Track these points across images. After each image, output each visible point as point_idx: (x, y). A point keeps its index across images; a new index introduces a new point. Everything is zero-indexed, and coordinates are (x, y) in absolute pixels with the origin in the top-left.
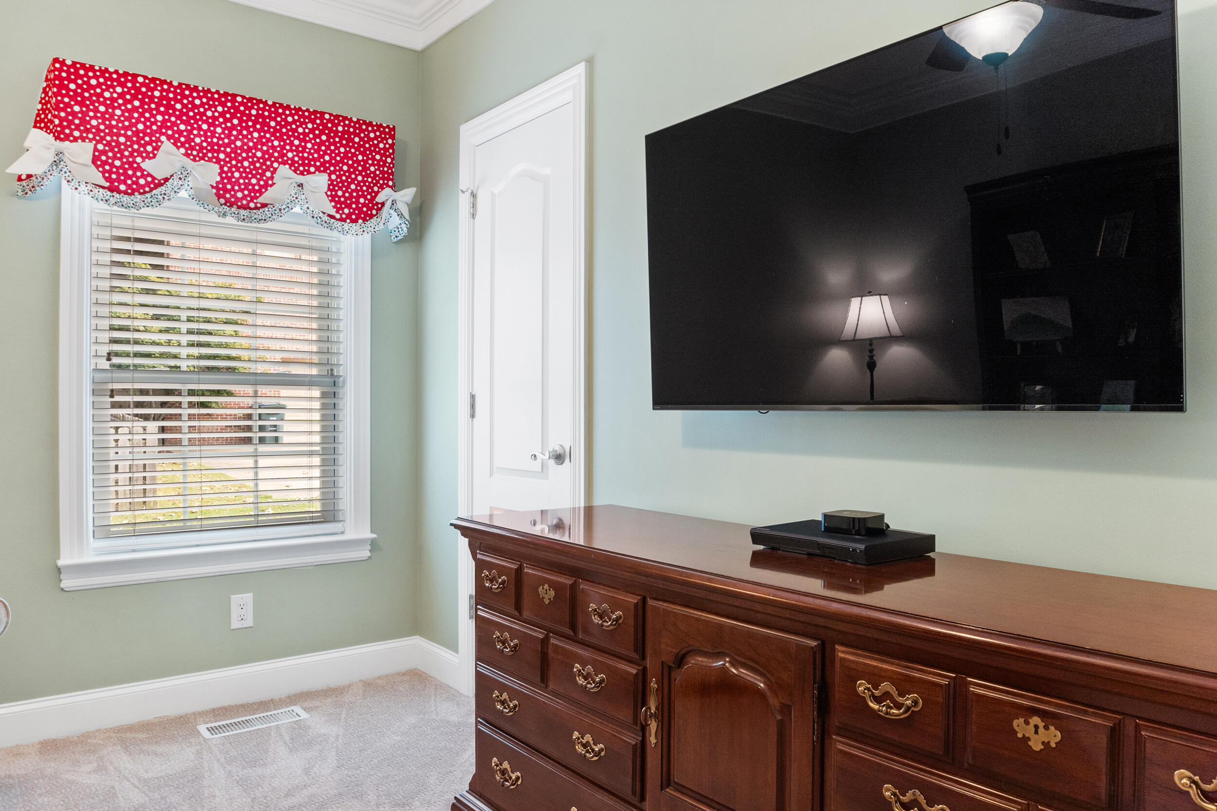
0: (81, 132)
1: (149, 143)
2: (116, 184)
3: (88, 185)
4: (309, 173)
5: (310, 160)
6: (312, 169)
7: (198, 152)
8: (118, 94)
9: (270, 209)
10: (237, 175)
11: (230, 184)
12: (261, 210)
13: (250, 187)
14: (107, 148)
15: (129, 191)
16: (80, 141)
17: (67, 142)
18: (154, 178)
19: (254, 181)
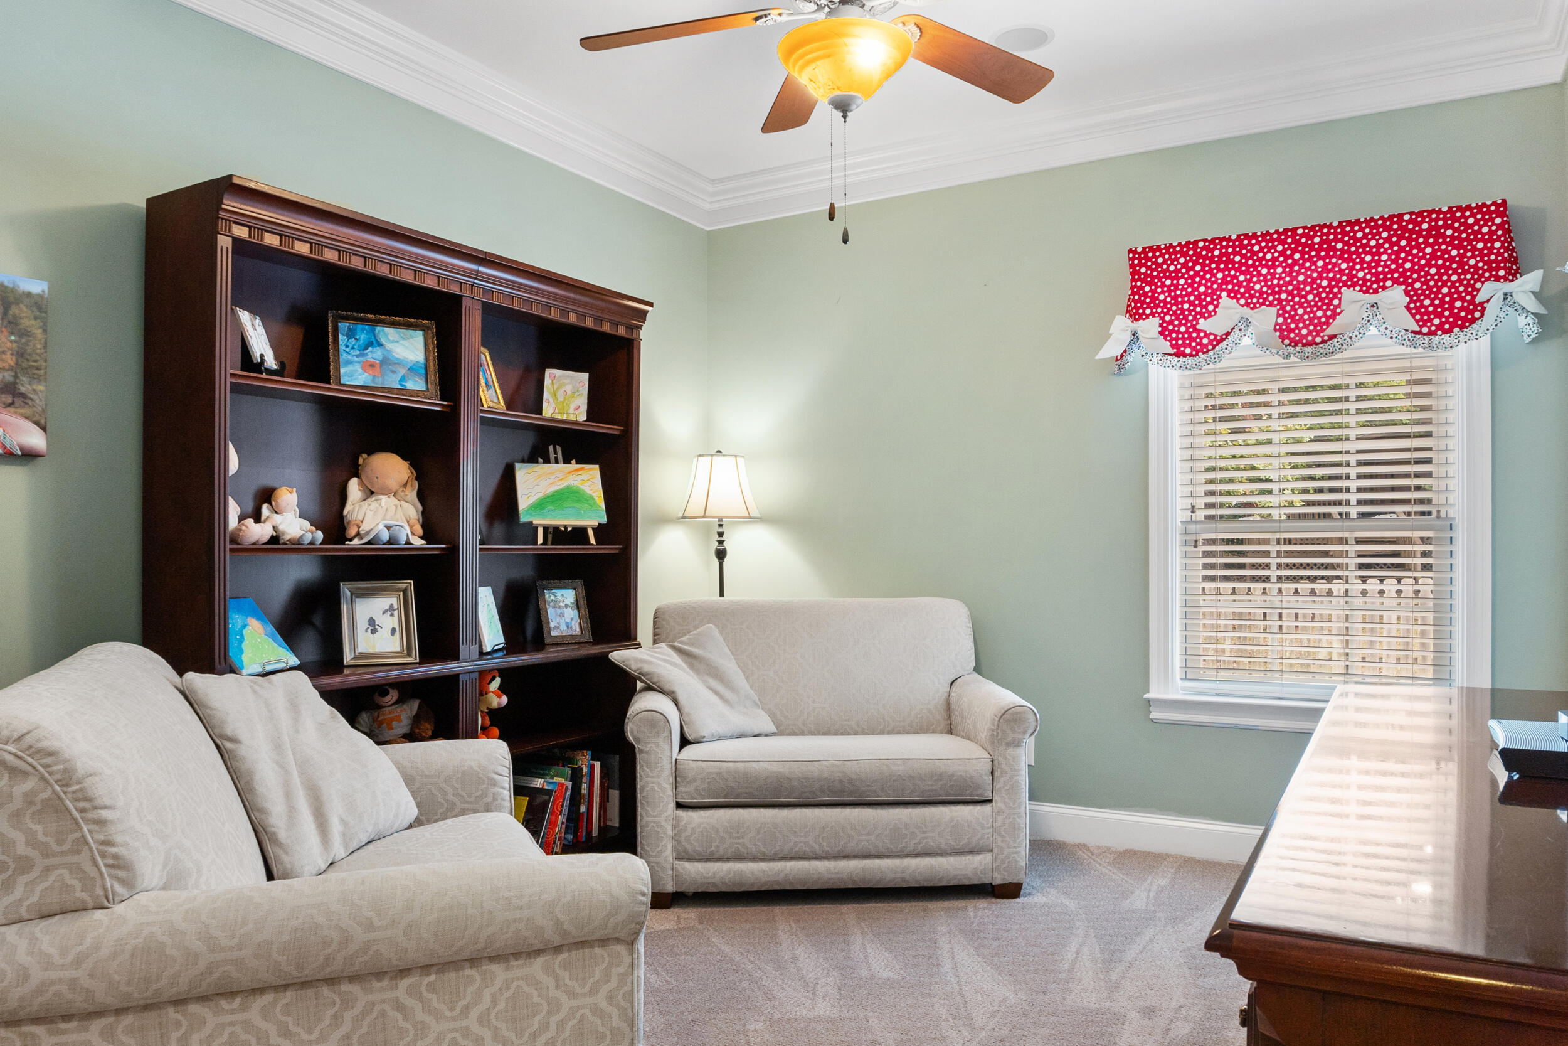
0: (1152, 309)
1: (1211, 303)
2: (1182, 349)
3: (1159, 355)
4: (1384, 288)
5: (1385, 274)
6: (1389, 283)
7: (1258, 299)
8: (1181, 264)
9: (1339, 340)
10: (1300, 311)
11: (1294, 323)
12: (1329, 343)
13: (1316, 321)
14: (1173, 318)
15: (1194, 353)
16: (1151, 317)
17: (1141, 321)
18: (1216, 336)
19: (1320, 313)
